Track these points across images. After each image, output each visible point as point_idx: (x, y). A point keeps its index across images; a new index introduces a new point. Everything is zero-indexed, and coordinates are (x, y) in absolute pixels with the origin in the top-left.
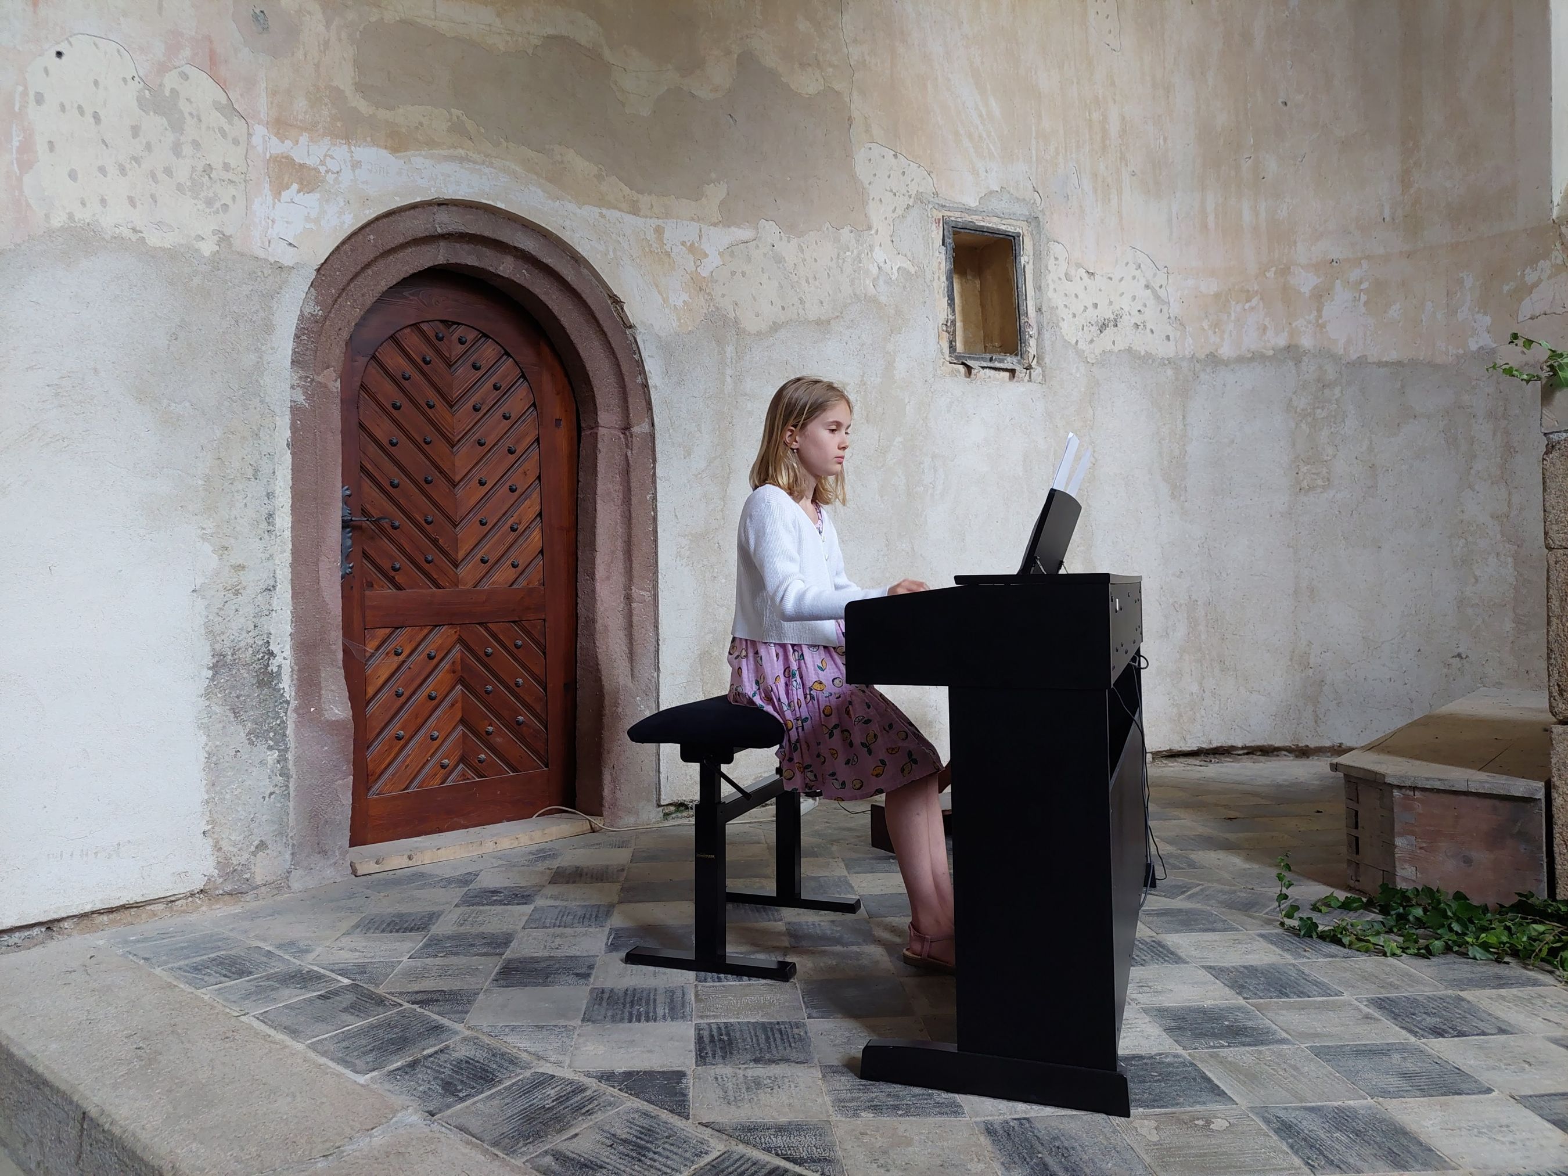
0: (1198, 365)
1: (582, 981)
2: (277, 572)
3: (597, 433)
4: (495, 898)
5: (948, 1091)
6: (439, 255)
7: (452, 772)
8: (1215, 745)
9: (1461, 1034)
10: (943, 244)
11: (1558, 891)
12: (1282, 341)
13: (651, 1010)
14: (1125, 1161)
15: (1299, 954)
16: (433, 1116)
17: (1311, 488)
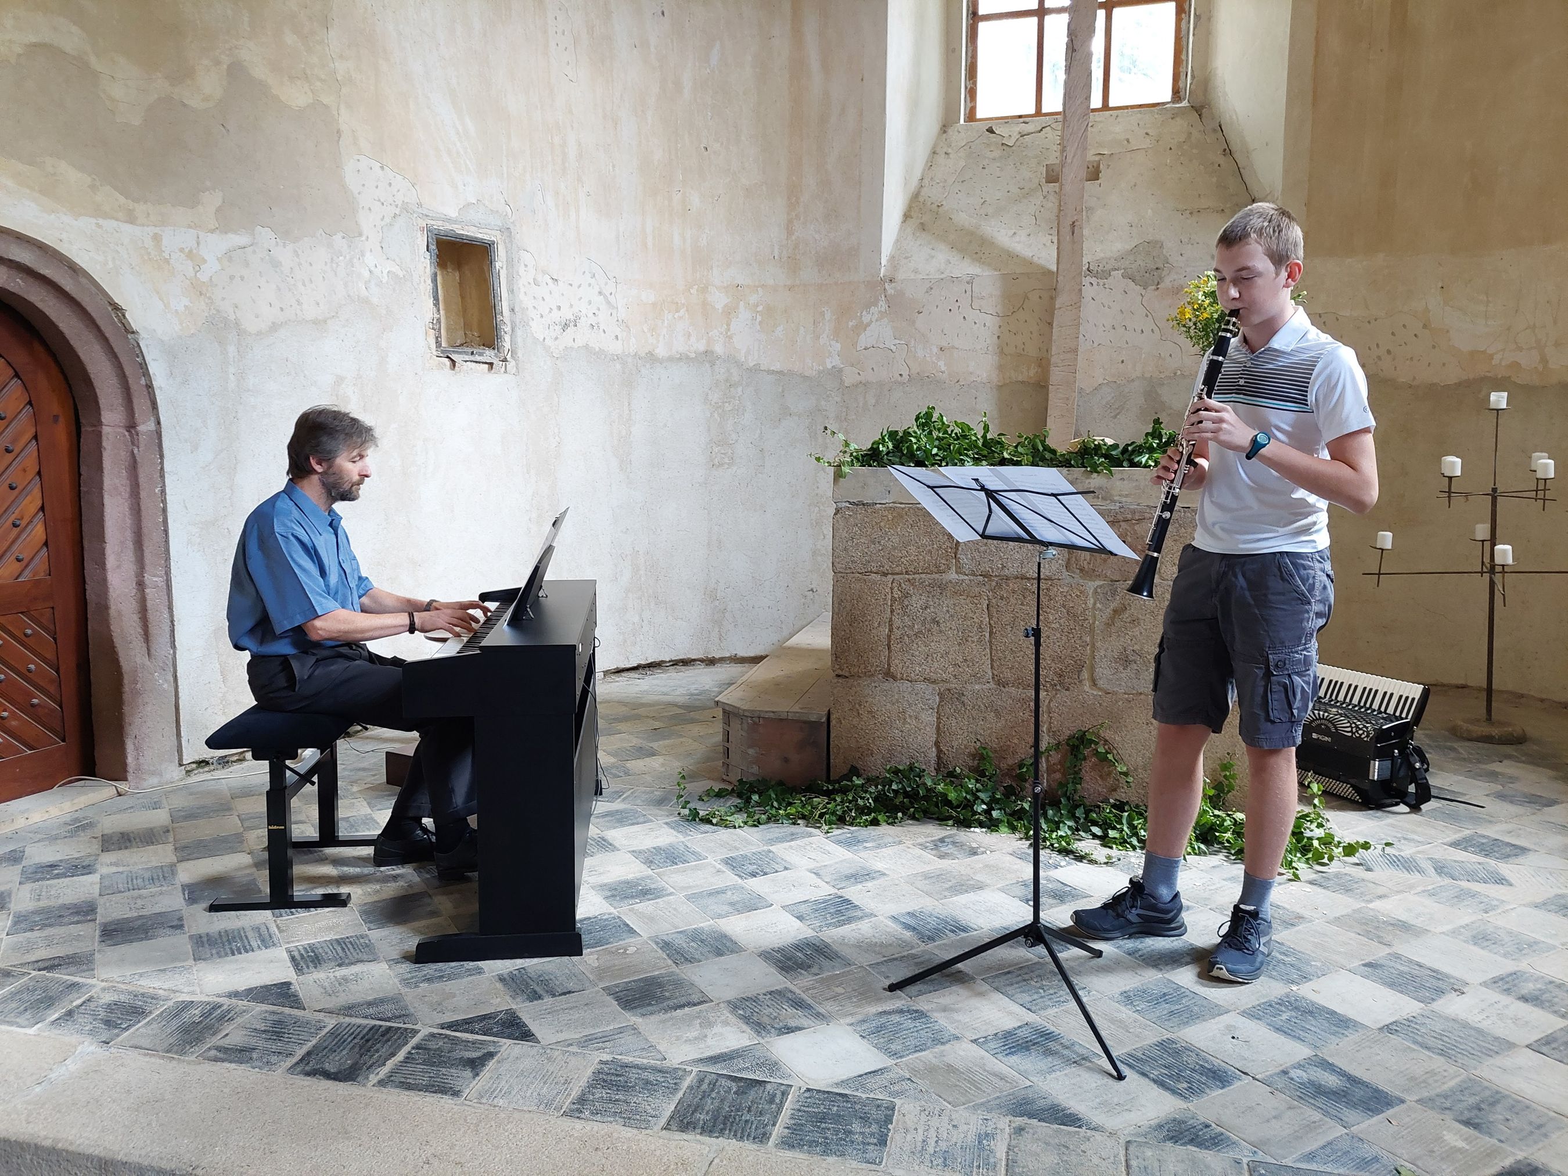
0: (640, 362)
1: (178, 931)
3: (101, 432)
4: (56, 872)
5: (473, 960)
8: (649, 662)
9: (765, 874)
10: (428, 250)
11: (831, 774)
12: (701, 347)
13: (247, 944)
14: (579, 981)
15: (685, 833)
16: (108, 1043)
17: (721, 465)
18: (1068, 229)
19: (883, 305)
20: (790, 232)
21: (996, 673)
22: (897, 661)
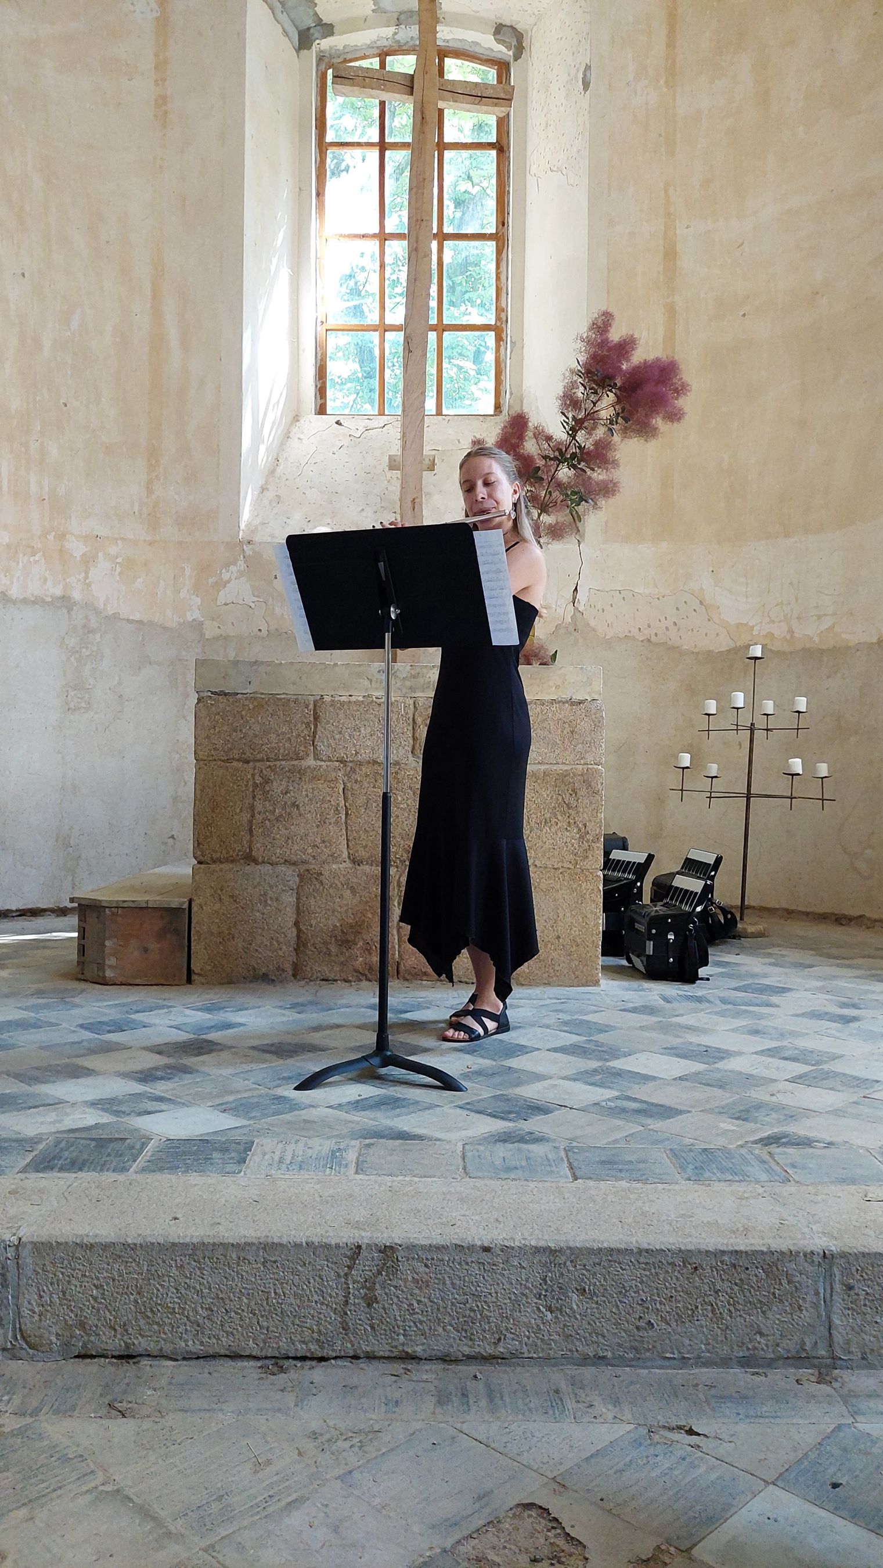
17: (76, 709)
18: (410, 504)
19: (241, 563)
20: (150, 491)
21: (351, 852)
22: (258, 845)
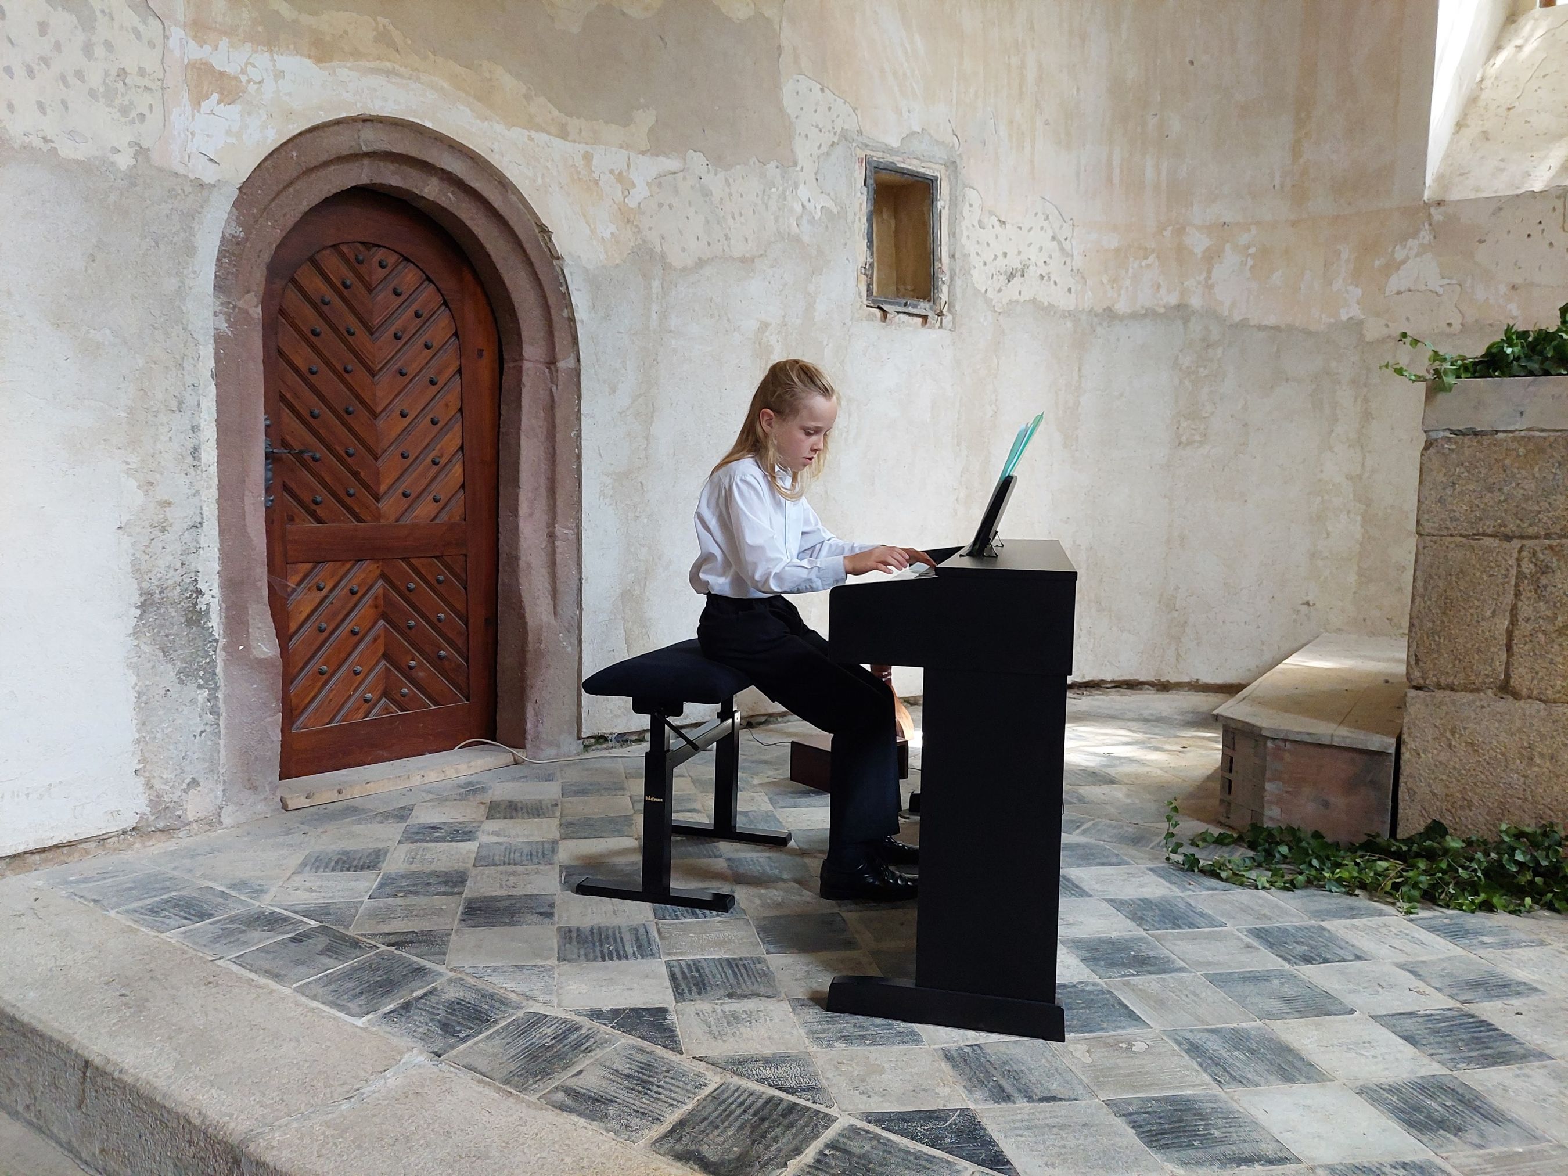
0: (1095, 319)
1: (547, 920)
2: (204, 508)
3: (522, 368)
4: (437, 834)
5: (906, 1021)
6: (362, 175)
7: (375, 705)
9: (1326, 961)
10: (865, 184)
11: (1399, 831)
12: (1173, 300)
13: (621, 948)
14: (1067, 1082)
15: (1184, 887)
16: (439, 1056)
17: (1189, 443)
19: (1425, 235)
20: (1296, 155)
22: (1522, 670)
